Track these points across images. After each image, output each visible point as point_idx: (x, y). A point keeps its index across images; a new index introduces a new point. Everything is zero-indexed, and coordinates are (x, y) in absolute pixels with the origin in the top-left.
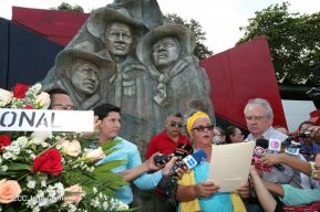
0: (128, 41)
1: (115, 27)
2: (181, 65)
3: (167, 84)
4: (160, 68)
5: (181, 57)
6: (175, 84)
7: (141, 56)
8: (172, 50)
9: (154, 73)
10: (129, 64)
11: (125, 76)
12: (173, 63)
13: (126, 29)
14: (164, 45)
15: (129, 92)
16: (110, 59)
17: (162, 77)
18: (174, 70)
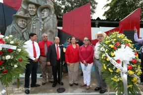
0: (35, 10)
1: (30, 5)
2: (48, 18)
4: (43, 19)
5: (49, 16)
6: (45, 25)
7: (38, 15)
8: (46, 13)
9: (41, 21)
11: (34, 22)
12: (46, 18)
13: (34, 6)
14: (44, 11)
15: (34, 27)
16: (29, 16)
17: (42, 22)
18: (45, 20)
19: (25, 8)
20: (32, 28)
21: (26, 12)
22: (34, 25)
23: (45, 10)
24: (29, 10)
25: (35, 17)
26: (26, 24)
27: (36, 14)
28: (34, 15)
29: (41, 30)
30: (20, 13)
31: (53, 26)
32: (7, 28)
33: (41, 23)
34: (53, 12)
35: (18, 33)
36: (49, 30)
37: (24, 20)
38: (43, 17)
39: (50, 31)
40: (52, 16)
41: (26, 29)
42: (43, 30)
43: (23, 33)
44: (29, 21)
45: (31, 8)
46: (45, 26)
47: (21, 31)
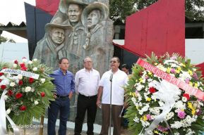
0: (77, 14)
1: (71, 7)
2: (97, 26)
3: (90, 38)
4: (89, 29)
5: (99, 22)
7: (83, 22)
8: (94, 18)
9: (86, 32)
10: (78, 27)
11: (76, 34)
13: (76, 7)
14: (92, 15)
15: (76, 42)
16: (69, 25)
17: (88, 34)
18: (93, 30)
19: (64, 12)
20: (72, 43)
21: (65, 17)
22: (75, 38)
23: (94, 12)
24: (69, 14)
25: (77, 25)
26: (63, 38)
27: (79, 20)
28: (77, 22)
29: (85, 47)
30: (56, 21)
31: (106, 41)
33: (85, 35)
34: (106, 15)
35: (51, 51)
36: (98, 47)
37: (61, 31)
38: (89, 26)
39: (100, 50)
40: (104, 22)
41: (63, 45)
42: (88, 47)
43: (58, 52)
44: (68, 32)
45: (72, 11)
46: (91, 40)
47: (55, 48)
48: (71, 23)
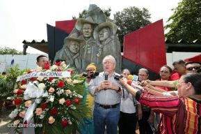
0: (90, 31)
1: (85, 25)
2: (108, 40)
3: (102, 49)
4: (101, 42)
5: (109, 37)
7: (95, 37)
8: (105, 34)
9: (98, 44)
10: (91, 40)
11: (89, 46)
12: (106, 39)
13: (89, 26)
14: (103, 31)
15: (89, 52)
16: (83, 39)
17: (100, 46)
18: (106, 43)
19: (79, 29)
20: (86, 53)
21: (80, 33)
22: (89, 49)
23: (105, 30)
24: (84, 31)
26: (78, 48)
27: (92, 36)
28: (89, 37)
29: (98, 55)
30: (73, 35)
32: (57, 53)
34: (114, 32)
35: (69, 59)
37: (77, 43)
38: (101, 39)
40: (113, 37)
41: (78, 54)
42: (101, 55)
43: (74, 60)
45: (86, 29)
46: (104, 50)
47: (72, 57)
48: (85, 37)
